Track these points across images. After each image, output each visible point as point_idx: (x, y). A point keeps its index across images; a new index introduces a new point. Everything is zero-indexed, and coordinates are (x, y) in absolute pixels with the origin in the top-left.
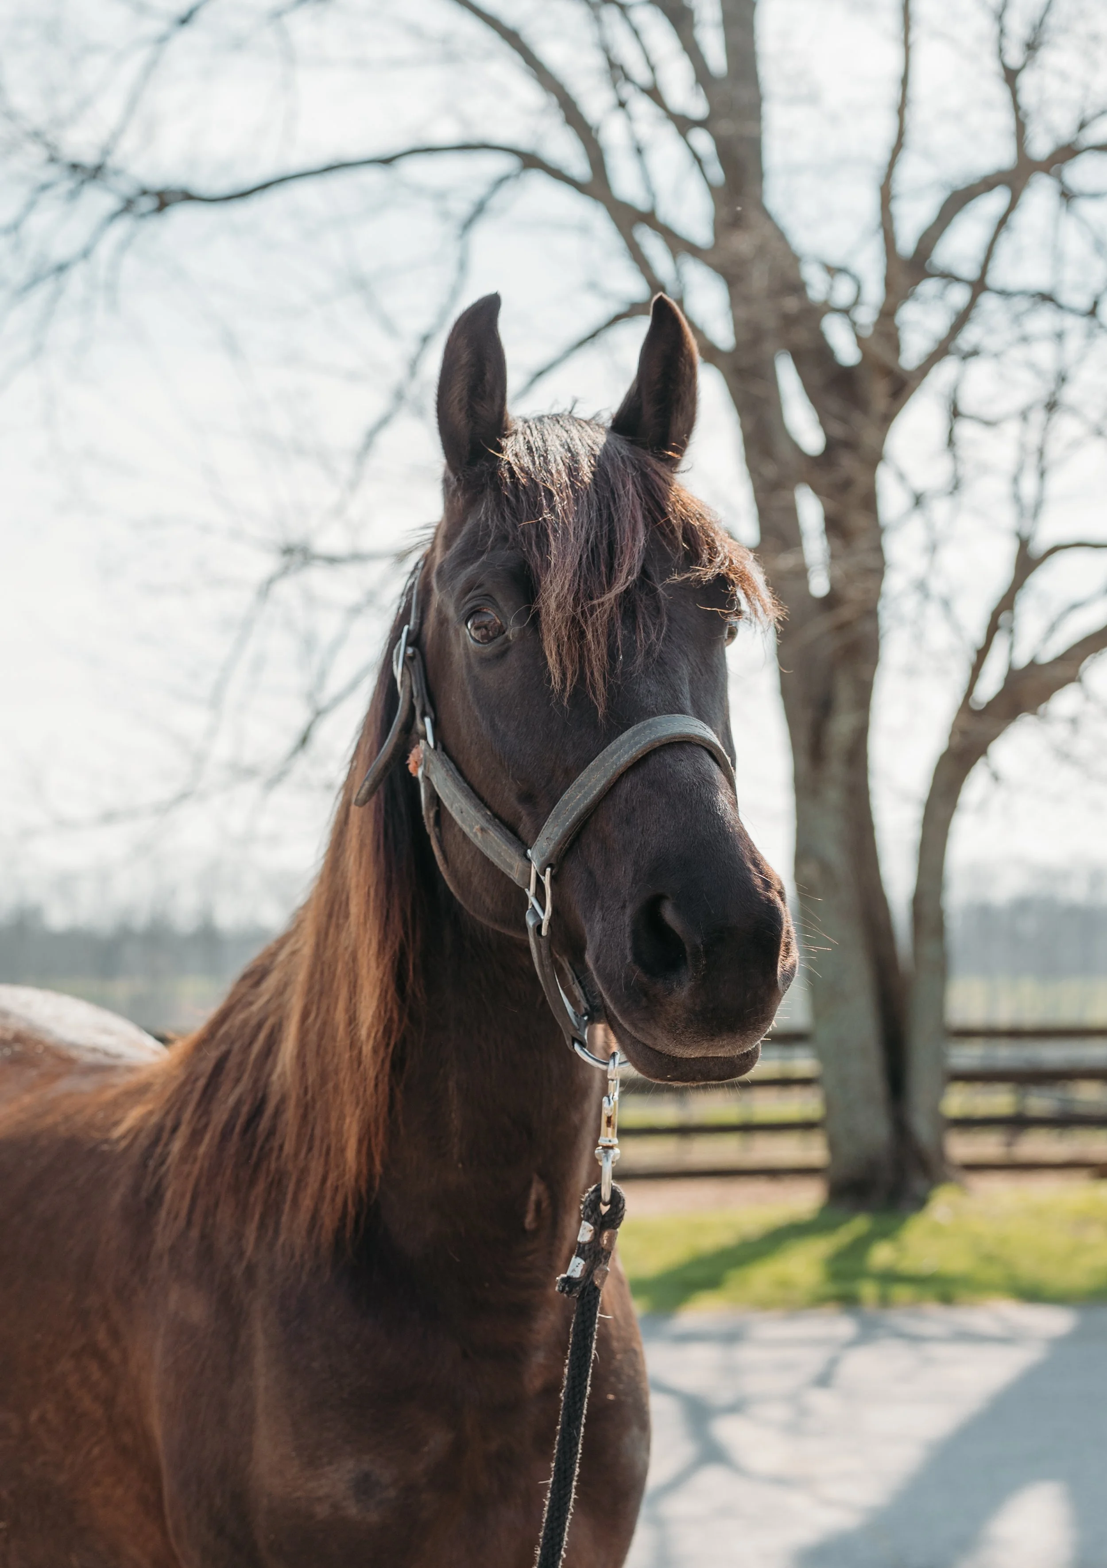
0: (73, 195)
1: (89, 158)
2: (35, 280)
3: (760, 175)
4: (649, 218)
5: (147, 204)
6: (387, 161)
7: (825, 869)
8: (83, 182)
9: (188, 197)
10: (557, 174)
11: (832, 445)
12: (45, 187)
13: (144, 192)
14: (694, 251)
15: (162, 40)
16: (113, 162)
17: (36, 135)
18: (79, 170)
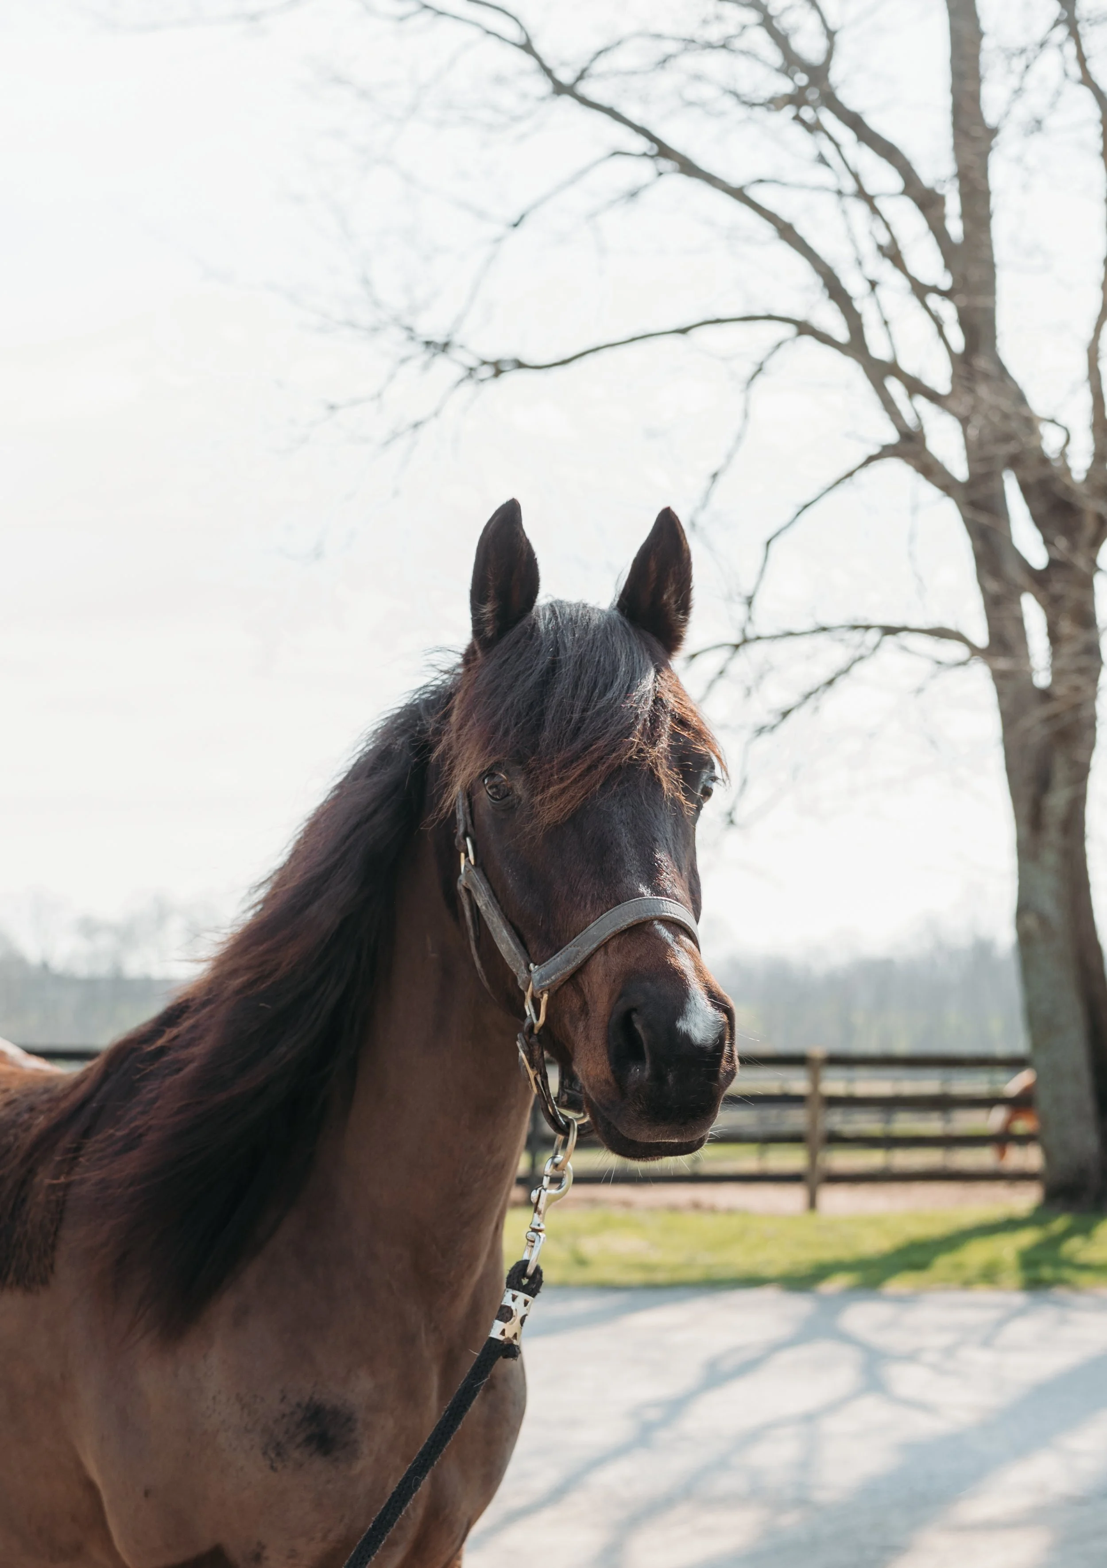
0: (426, 367)
1: (440, 339)
2: (395, 435)
3: (993, 337)
4: (893, 369)
5: (487, 371)
6: (684, 331)
7: (1043, 920)
8: (434, 355)
9: (520, 365)
10: (825, 339)
11: (1053, 563)
12: (404, 361)
13: (484, 363)
14: (933, 396)
15: (498, 240)
16: (457, 339)
17: (396, 320)
18: (432, 346)
